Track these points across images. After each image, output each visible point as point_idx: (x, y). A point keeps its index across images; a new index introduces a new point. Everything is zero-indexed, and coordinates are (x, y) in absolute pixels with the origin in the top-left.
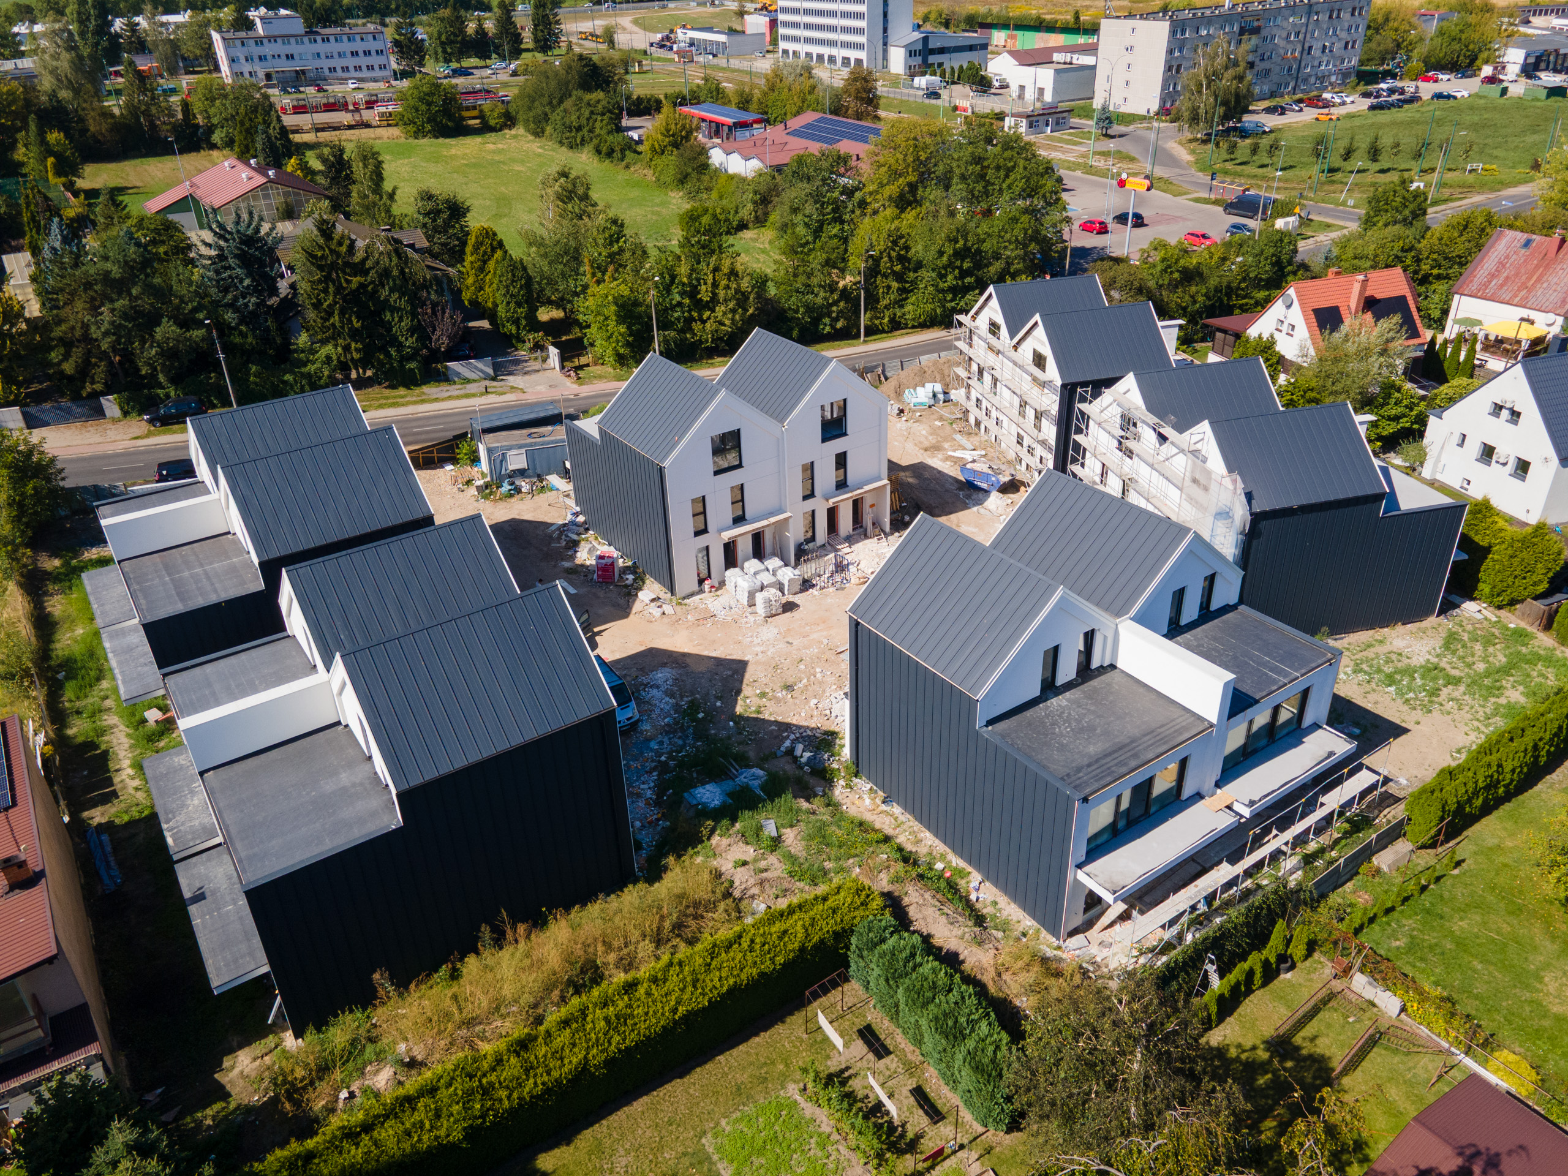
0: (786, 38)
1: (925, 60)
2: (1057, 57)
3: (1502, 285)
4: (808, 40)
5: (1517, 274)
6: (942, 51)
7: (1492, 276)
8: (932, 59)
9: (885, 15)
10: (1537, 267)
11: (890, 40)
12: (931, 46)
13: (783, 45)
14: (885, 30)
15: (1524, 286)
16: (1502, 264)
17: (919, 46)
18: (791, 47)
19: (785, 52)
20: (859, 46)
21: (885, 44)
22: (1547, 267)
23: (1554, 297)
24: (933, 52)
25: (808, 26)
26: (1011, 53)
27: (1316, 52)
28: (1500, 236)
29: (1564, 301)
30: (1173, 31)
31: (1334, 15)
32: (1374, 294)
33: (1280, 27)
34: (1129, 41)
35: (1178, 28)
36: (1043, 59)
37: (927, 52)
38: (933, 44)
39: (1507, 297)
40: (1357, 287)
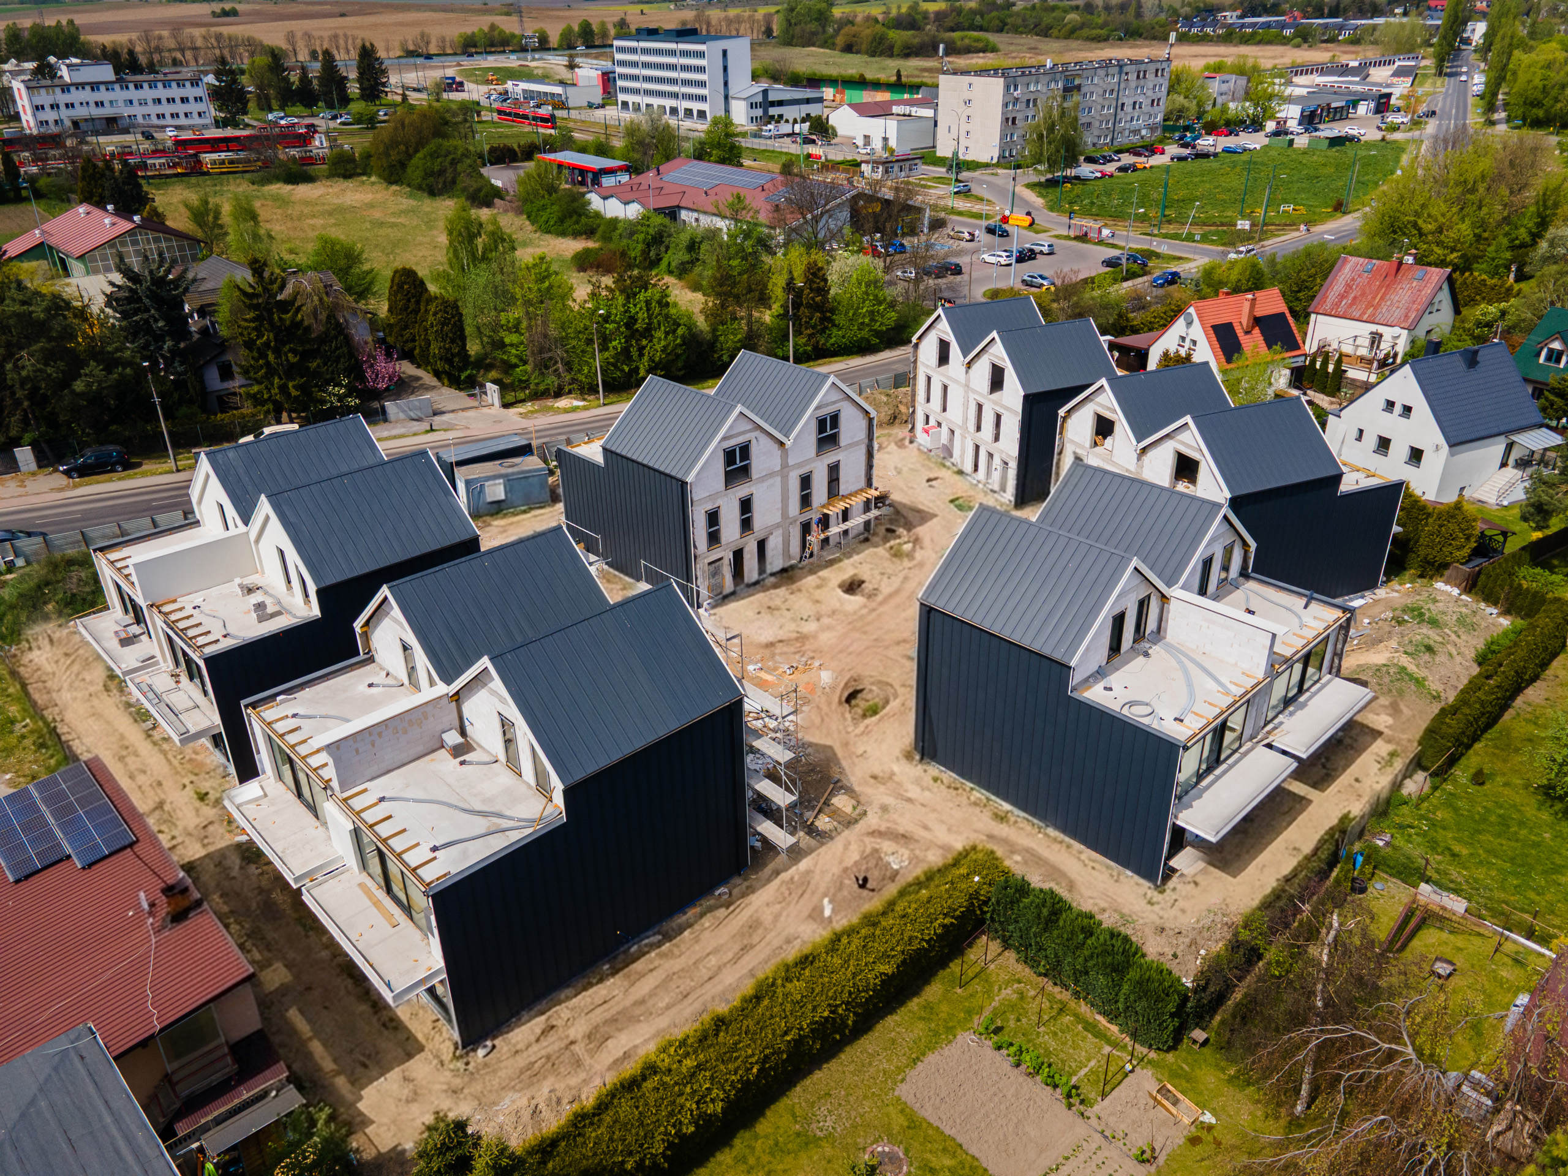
0: (625, 90)
1: (766, 112)
2: (896, 109)
3: (1351, 305)
4: (647, 93)
5: (1363, 294)
6: (780, 103)
7: (1342, 297)
8: (773, 111)
9: (725, 69)
10: (1380, 287)
11: (731, 93)
12: (770, 99)
13: (622, 97)
14: (726, 84)
15: (1369, 305)
16: (1349, 287)
17: (760, 99)
18: (631, 99)
19: (625, 104)
20: (703, 98)
21: (726, 97)
22: (1388, 288)
23: (1398, 313)
24: (773, 104)
25: (648, 79)
26: (850, 105)
27: (1128, 108)
28: (1345, 261)
29: (1406, 316)
30: (1007, 87)
31: (1141, 76)
32: (1260, 312)
33: (1096, 87)
34: (967, 95)
35: (1011, 85)
36: (881, 111)
37: (767, 103)
38: (772, 97)
39: (1357, 314)
40: (1247, 305)
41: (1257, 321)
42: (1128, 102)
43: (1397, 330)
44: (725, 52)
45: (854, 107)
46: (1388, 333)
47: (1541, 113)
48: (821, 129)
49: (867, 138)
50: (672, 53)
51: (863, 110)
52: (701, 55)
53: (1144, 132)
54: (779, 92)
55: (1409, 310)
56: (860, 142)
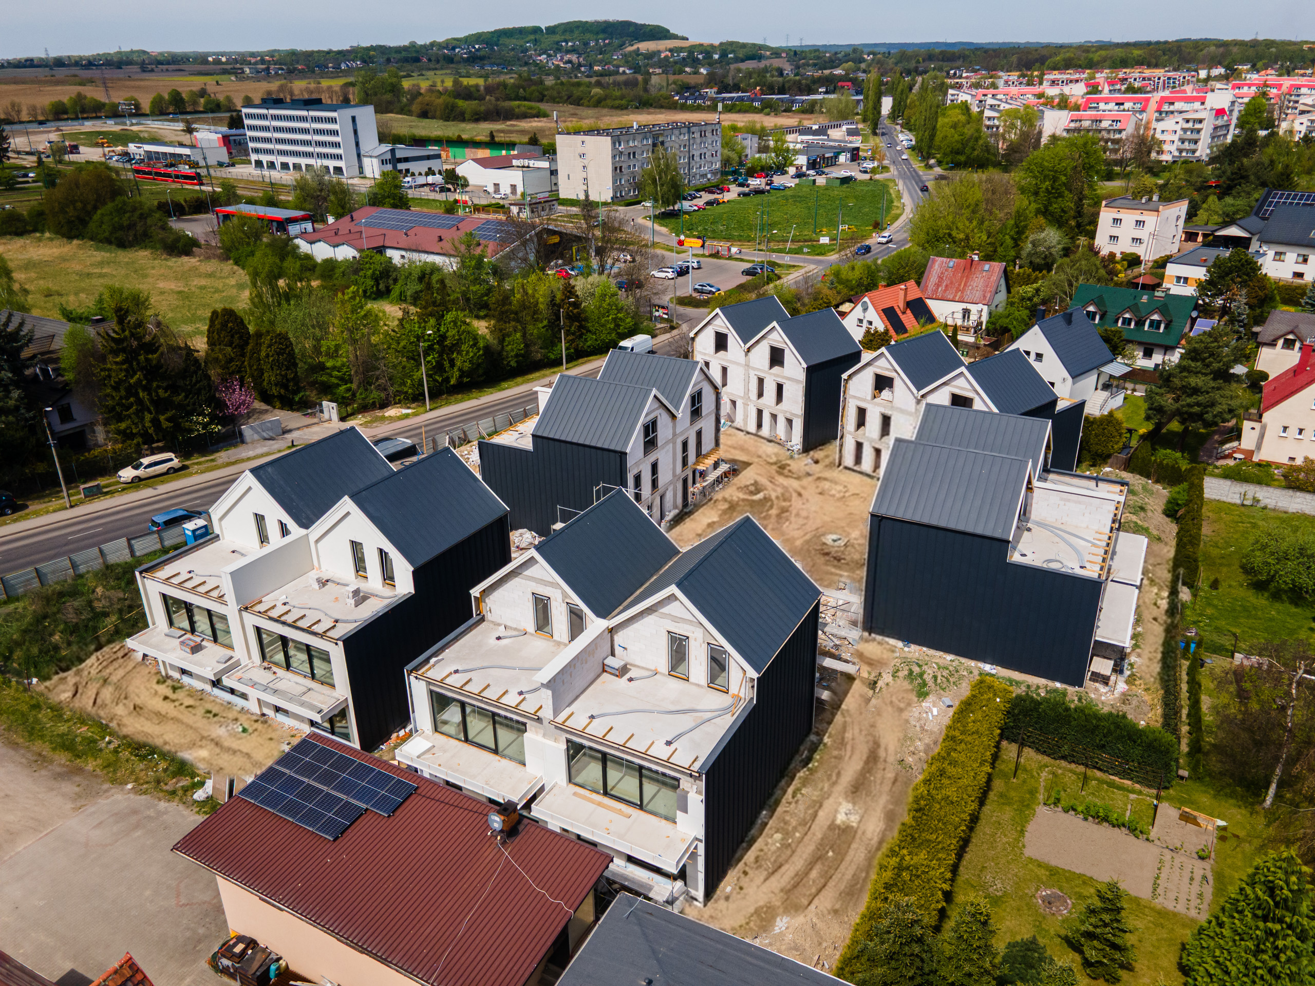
0: (257, 151)
1: (395, 167)
2: (515, 162)
3: (945, 291)
4: (281, 153)
5: (952, 283)
6: (406, 160)
7: (938, 285)
8: (402, 166)
9: (355, 132)
10: (962, 277)
11: (362, 152)
12: (397, 156)
13: (254, 157)
14: (357, 144)
15: (958, 290)
16: (940, 278)
17: (388, 156)
18: (265, 158)
19: (259, 163)
20: (339, 157)
21: (359, 155)
22: (967, 277)
23: (978, 295)
24: (400, 160)
25: (279, 141)
26: (474, 160)
27: (697, 158)
28: (934, 261)
29: (984, 296)
30: (614, 143)
31: (703, 134)
32: (909, 298)
33: (674, 142)
34: (581, 150)
35: (616, 141)
36: (505, 164)
37: (395, 161)
38: (399, 154)
39: (951, 297)
40: (902, 293)
41: (909, 304)
42: (697, 154)
43: (980, 306)
44: (354, 119)
45: (476, 160)
46: (974, 308)
47: (962, 158)
48: (453, 179)
49: (496, 185)
50: (304, 119)
51: (484, 163)
52: (333, 120)
53: (709, 176)
54: (403, 151)
55: (985, 291)
56: (491, 189)
